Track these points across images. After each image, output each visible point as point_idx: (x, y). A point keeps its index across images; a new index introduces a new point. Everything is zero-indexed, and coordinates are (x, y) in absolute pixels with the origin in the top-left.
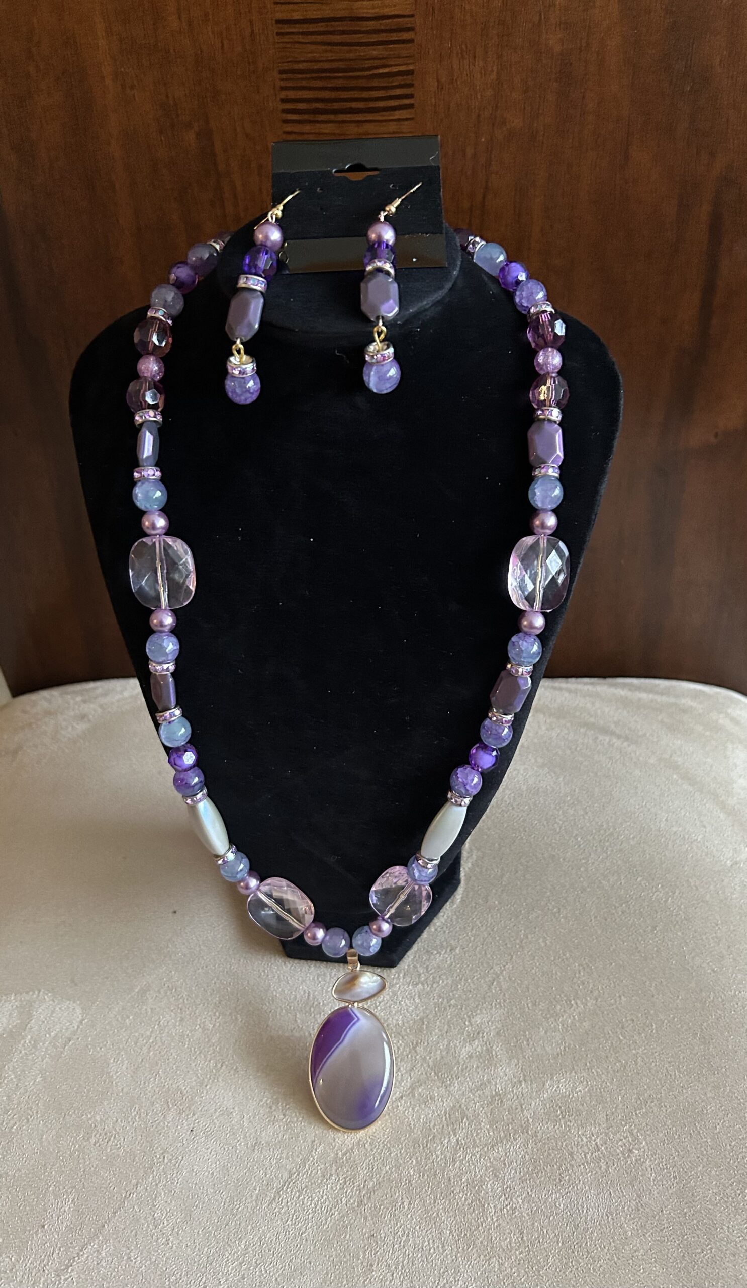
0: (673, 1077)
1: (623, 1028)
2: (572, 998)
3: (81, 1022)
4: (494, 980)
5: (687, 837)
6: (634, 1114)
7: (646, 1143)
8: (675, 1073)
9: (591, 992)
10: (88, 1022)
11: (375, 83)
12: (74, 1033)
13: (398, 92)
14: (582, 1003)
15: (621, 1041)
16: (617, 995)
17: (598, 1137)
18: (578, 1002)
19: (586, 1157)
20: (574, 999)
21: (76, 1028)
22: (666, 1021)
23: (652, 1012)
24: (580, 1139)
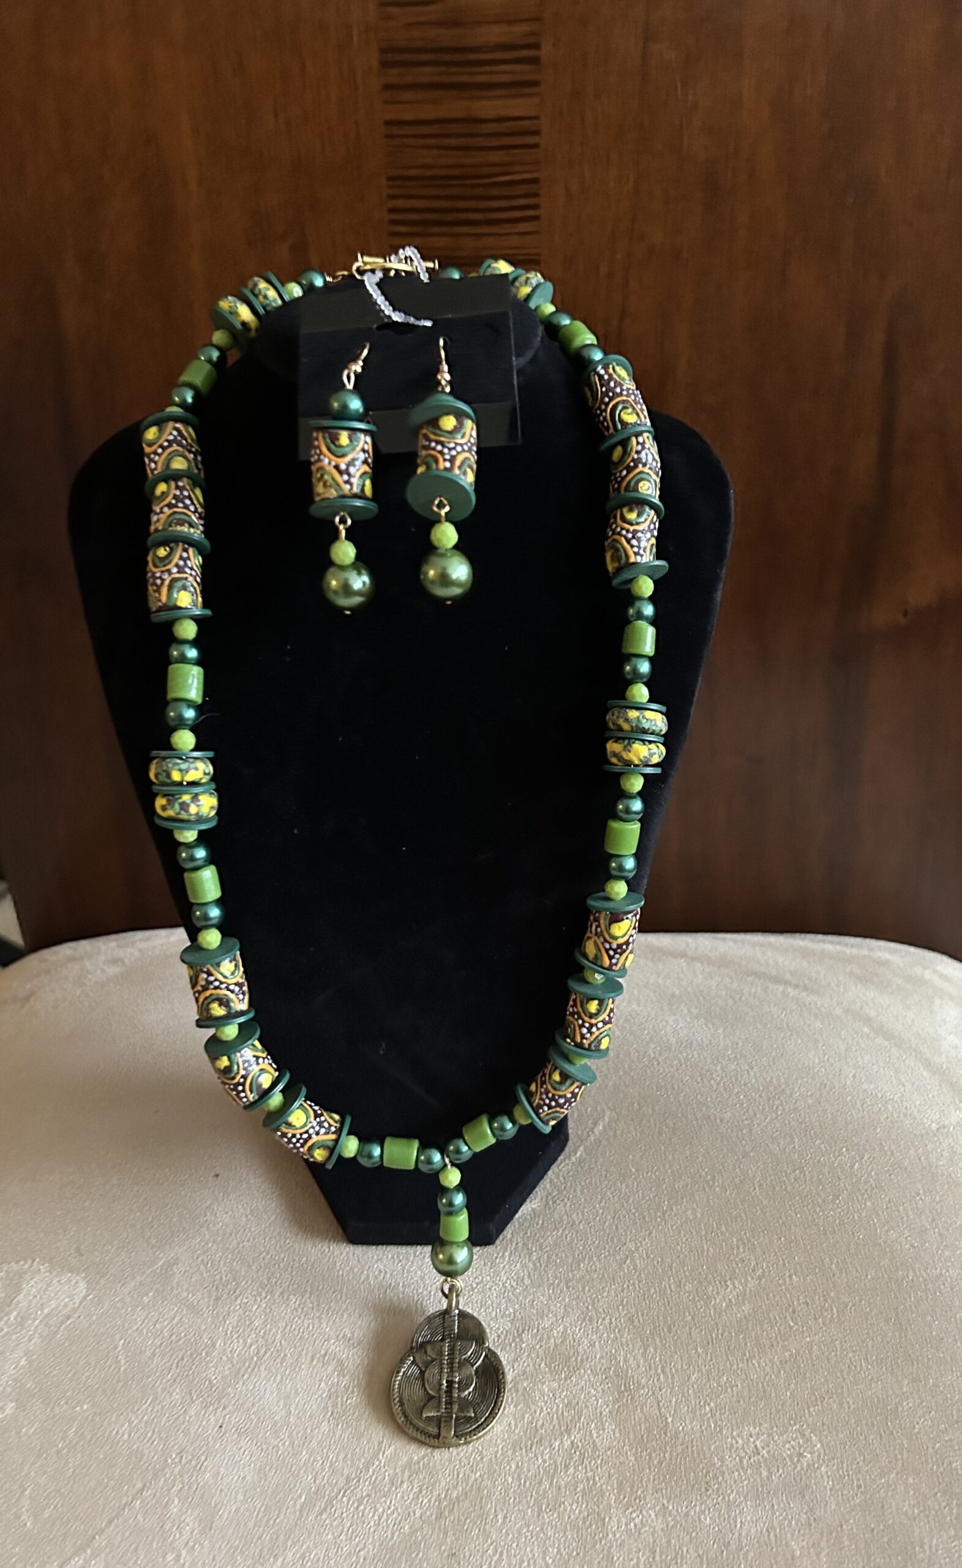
0: (859, 1369)
1: (794, 1312)
2: (728, 1278)
3: (85, 1298)
4: (627, 1258)
5: (879, 1095)
6: (806, 1411)
7: (822, 1445)
8: (861, 1365)
9: (753, 1271)
10: (94, 1298)
11: (495, 192)
12: (75, 1310)
13: (522, 202)
14: (741, 1284)
15: (791, 1328)
16: (787, 1274)
17: (758, 1438)
18: (736, 1283)
19: (741, 1461)
20: (730, 1279)
21: (77, 1305)
22: (850, 1304)
23: (832, 1294)
24: (734, 1442)
